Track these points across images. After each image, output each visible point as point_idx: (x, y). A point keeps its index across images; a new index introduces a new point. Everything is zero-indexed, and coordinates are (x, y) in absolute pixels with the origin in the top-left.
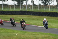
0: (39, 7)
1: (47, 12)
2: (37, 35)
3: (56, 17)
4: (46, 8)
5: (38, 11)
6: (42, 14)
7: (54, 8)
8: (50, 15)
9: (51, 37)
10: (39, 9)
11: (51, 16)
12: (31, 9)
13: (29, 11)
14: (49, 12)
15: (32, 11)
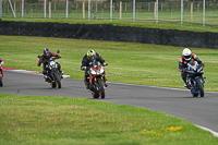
0: (47, 6)
1: (76, 22)
2: (40, 104)
3: (108, 43)
4: (72, 9)
5: (43, 21)
6: (58, 30)
7: (99, 8)
8: (87, 34)
9: (90, 112)
10: (48, 12)
11: (91, 37)
12: (19, 12)
13: (10, 20)
14: (84, 25)
15: (22, 20)
